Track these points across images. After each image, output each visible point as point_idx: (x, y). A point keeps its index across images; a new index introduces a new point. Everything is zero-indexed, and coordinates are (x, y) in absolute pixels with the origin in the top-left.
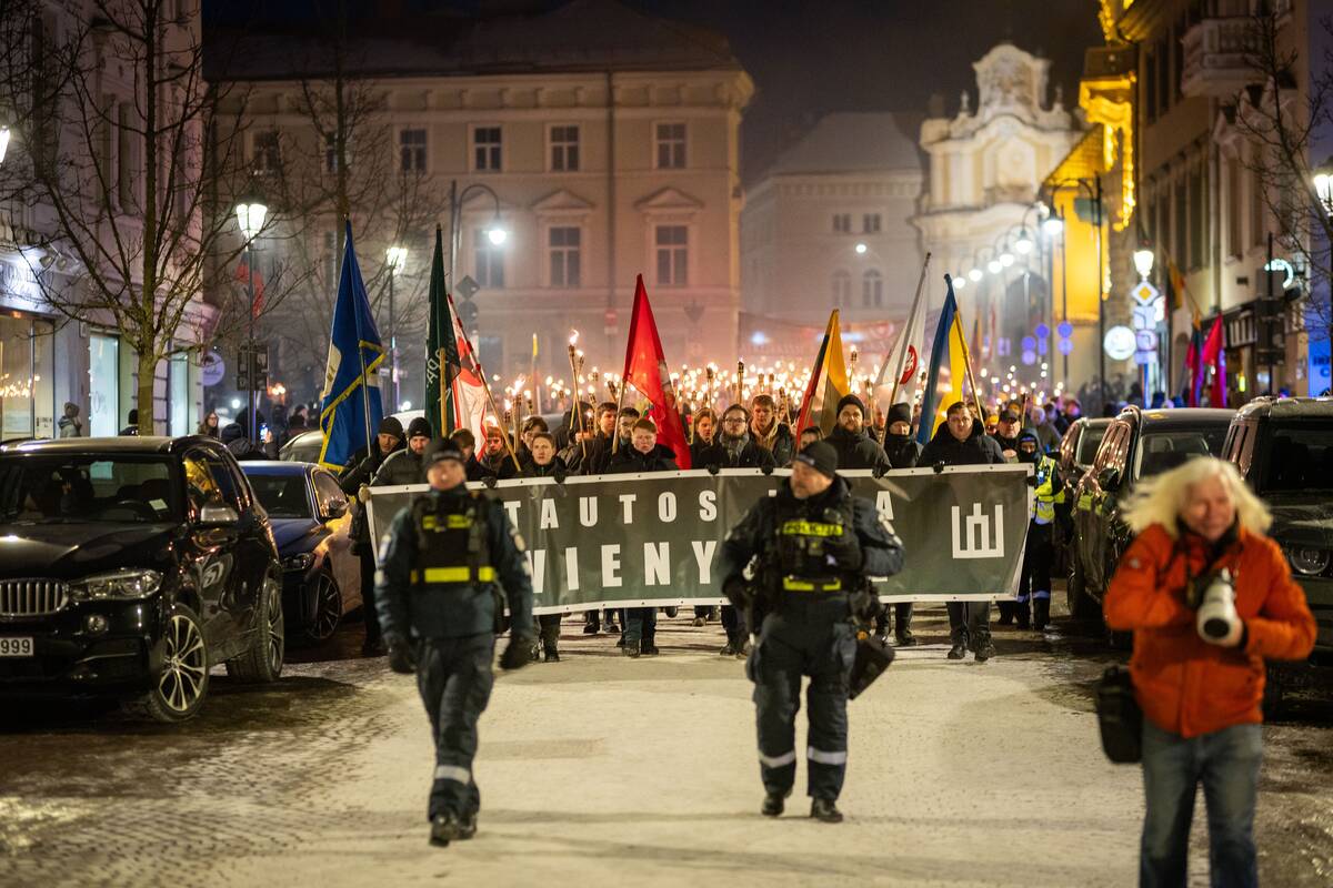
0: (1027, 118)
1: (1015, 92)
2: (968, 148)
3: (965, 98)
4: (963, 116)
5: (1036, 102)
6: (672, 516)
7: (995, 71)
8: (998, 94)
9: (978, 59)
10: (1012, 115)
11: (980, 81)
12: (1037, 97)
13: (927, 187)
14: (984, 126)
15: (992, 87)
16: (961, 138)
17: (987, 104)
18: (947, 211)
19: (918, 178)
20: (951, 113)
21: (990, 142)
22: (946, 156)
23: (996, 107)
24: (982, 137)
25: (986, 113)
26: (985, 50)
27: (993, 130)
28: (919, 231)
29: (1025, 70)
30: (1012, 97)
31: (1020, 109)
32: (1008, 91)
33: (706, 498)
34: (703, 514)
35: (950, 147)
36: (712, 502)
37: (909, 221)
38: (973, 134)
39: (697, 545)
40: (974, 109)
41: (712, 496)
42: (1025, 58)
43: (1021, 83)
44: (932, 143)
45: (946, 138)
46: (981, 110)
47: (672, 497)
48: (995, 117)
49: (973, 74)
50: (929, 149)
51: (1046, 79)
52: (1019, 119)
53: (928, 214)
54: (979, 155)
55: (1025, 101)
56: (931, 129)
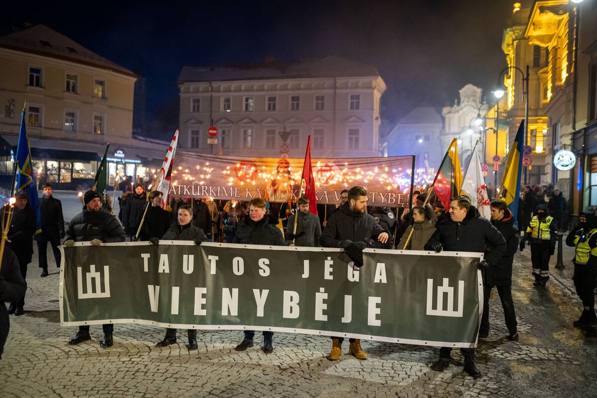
0: (475, 106)
1: (472, 98)
2: (457, 115)
3: (456, 101)
4: (455, 106)
5: (478, 101)
6: (241, 272)
7: (466, 92)
8: (466, 99)
9: (461, 89)
10: (470, 105)
11: (461, 96)
12: (478, 100)
13: (443, 127)
14: (462, 109)
15: (465, 97)
16: (455, 112)
17: (463, 102)
18: (450, 134)
19: (441, 125)
20: (452, 105)
21: (463, 113)
22: (450, 118)
23: (465, 103)
24: (461, 112)
25: (462, 105)
26: (463, 86)
27: (464, 110)
28: (441, 141)
29: (475, 92)
30: (471, 100)
31: (473, 103)
32: (469, 98)
33: (263, 262)
34: (261, 272)
35: (451, 115)
36: (267, 265)
37: (438, 138)
38: (458, 111)
39: (256, 292)
40: (459, 104)
41: (267, 261)
42: (475, 88)
43: (473, 96)
44: (445, 114)
45: (450, 112)
46: (461, 104)
47: (241, 260)
48: (465, 106)
49: (459, 94)
50: (445, 116)
51: (481, 94)
52: (472, 106)
53: (444, 135)
54: (460, 117)
55: (475, 101)
56: (445, 110)
